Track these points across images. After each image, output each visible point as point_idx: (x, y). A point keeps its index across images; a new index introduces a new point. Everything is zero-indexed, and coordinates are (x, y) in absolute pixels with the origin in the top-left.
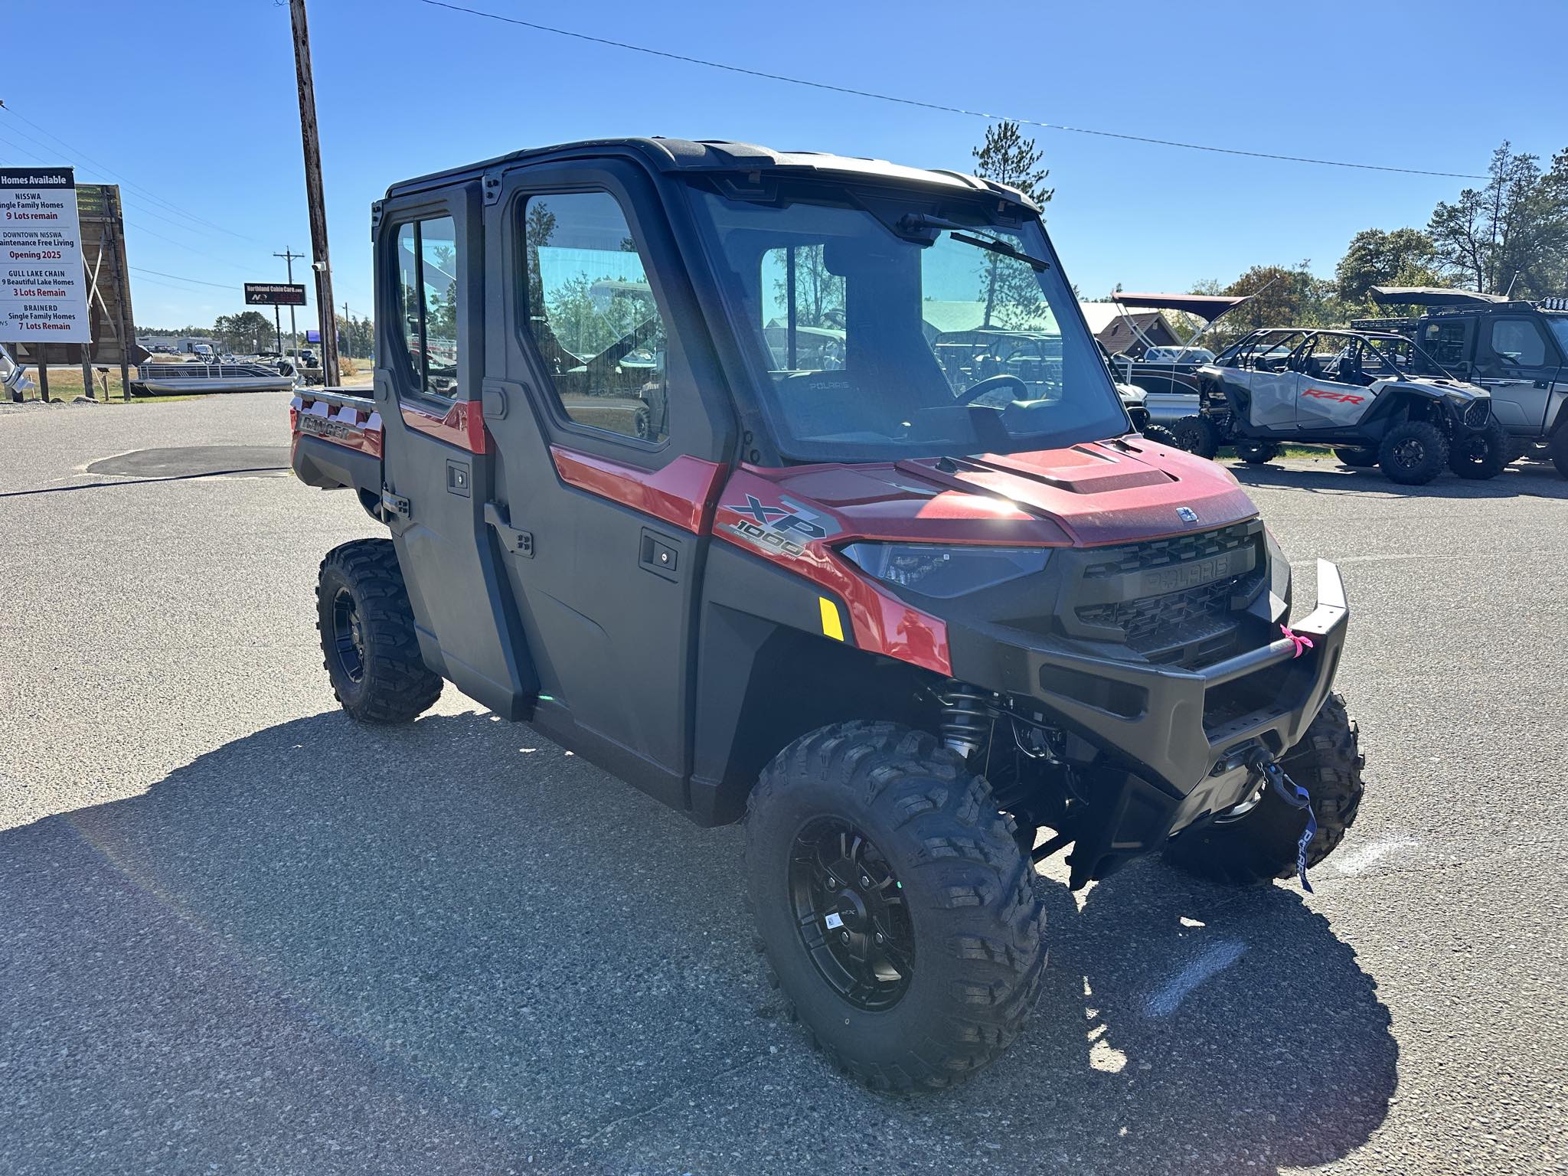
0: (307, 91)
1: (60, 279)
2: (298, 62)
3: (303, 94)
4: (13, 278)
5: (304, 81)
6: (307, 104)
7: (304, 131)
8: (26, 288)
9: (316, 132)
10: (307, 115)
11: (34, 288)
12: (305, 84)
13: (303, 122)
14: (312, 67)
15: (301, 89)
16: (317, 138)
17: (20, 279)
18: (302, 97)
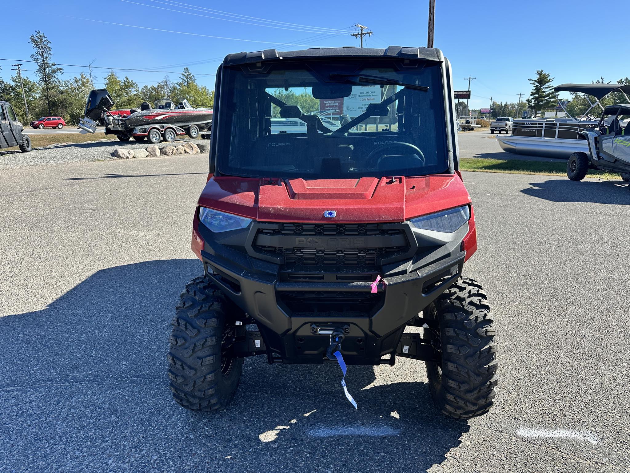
0: (432, 17)
1: (374, 94)
2: (430, 6)
3: (430, 18)
4: (361, 95)
5: (431, 13)
6: (431, 22)
7: (429, 33)
8: (364, 98)
9: (433, 33)
10: (430, 27)
11: (366, 98)
12: (431, 14)
13: (429, 29)
14: (435, 7)
15: (430, 17)
16: (433, 35)
17: (363, 95)
18: (430, 20)
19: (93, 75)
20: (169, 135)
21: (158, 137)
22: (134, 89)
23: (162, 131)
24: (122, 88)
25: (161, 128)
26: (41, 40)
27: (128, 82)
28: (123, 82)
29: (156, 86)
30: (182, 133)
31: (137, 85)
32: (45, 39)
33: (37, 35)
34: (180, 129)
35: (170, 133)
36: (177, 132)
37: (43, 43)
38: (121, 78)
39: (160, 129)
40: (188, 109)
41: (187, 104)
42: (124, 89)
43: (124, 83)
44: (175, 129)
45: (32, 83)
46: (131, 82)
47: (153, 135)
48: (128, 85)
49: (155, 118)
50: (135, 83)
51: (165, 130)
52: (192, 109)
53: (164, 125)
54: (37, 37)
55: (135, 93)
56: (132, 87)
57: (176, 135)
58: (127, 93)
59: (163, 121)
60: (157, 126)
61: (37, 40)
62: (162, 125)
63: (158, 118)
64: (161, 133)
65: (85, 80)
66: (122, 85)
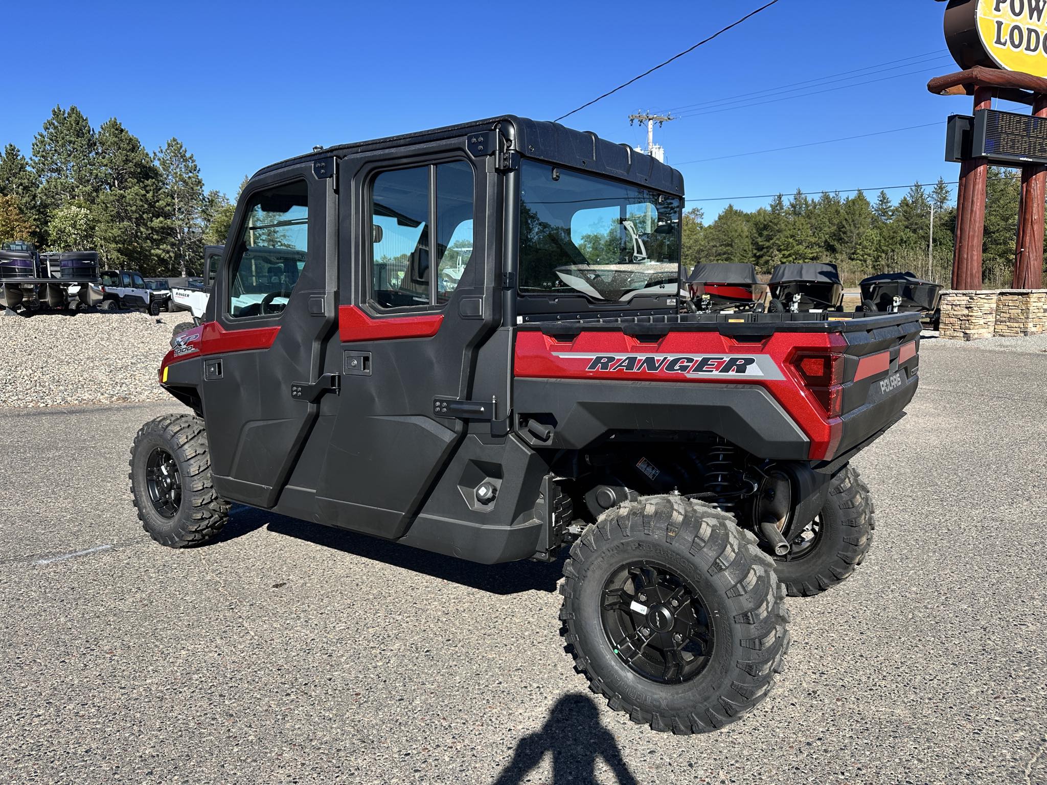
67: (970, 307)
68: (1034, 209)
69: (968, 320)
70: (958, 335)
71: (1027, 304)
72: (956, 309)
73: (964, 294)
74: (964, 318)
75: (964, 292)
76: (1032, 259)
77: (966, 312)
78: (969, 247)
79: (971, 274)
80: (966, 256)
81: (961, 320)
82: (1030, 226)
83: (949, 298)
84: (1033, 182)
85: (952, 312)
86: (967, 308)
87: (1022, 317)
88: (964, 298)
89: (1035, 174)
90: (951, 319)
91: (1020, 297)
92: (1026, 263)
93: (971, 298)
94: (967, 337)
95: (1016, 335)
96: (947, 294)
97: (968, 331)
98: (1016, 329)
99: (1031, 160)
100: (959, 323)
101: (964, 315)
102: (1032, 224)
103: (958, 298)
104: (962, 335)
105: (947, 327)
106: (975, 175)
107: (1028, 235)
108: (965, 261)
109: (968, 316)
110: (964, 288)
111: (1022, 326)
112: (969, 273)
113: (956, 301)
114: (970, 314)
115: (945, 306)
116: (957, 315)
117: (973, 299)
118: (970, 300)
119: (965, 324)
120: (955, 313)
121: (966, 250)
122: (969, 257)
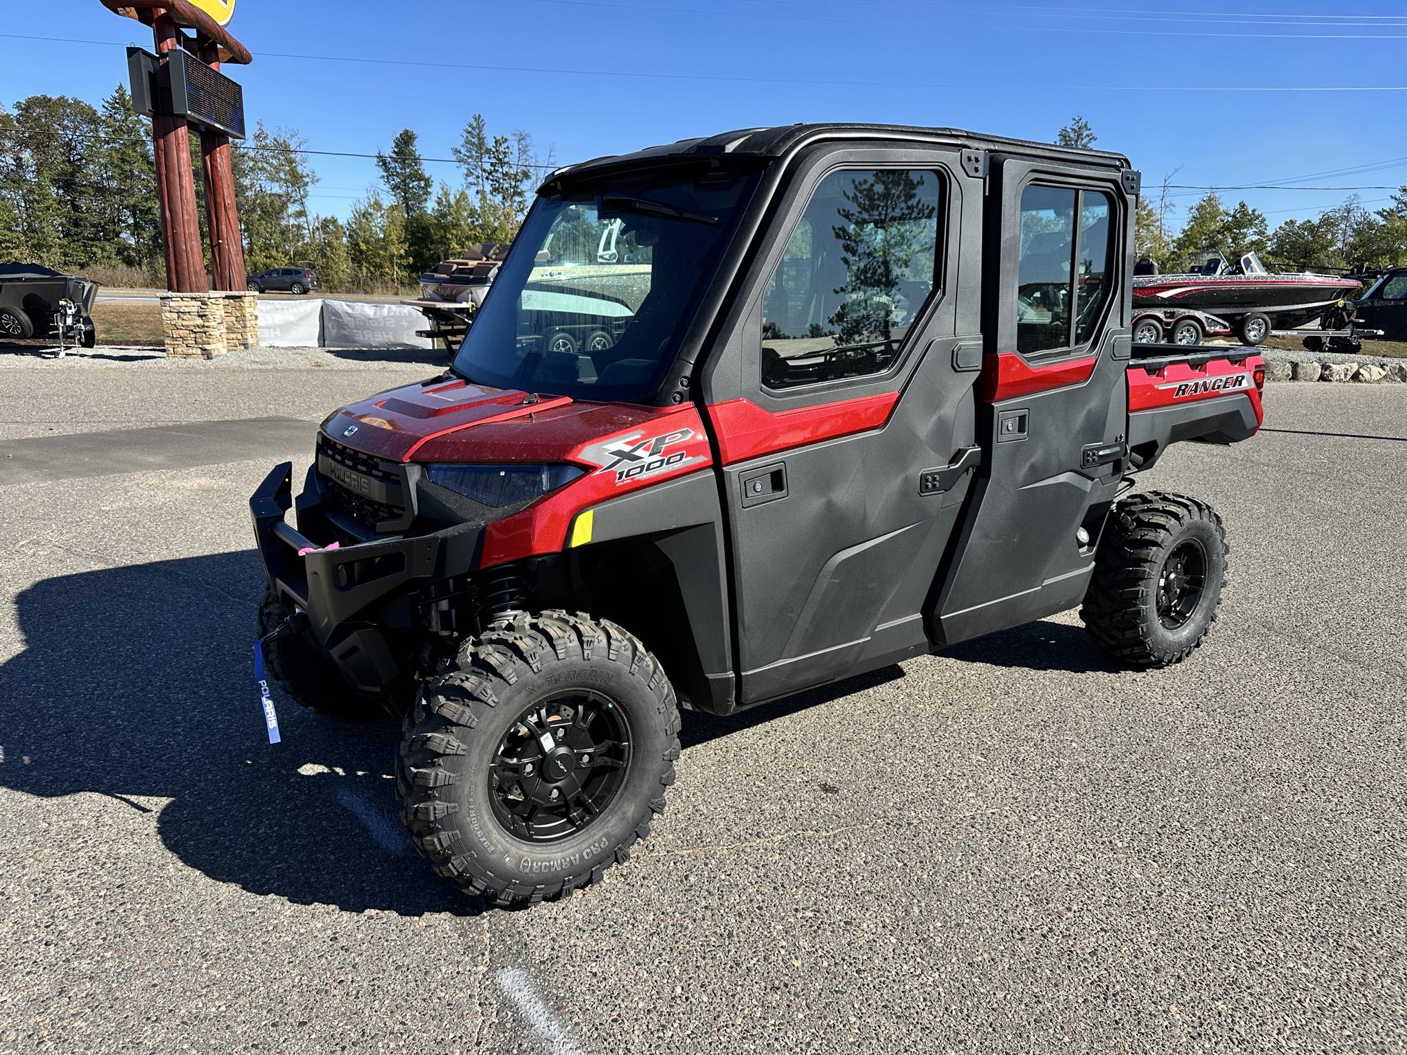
19: (1167, 200)
20: (1184, 333)
21: (1153, 338)
22: (1255, 230)
23: (1168, 324)
24: (1227, 228)
25: (1166, 317)
26: (1079, 135)
27: (1245, 214)
28: (1232, 214)
29: (1316, 221)
30: (1218, 329)
31: (1264, 220)
32: (1088, 132)
33: (1074, 127)
34: (1220, 321)
35: (1189, 331)
36: (1207, 328)
37: (1082, 139)
38: (1228, 205)
39: (1164, 320)
40: (1254, 274)
41: (1255, 264)
42: (1230, 230)
43: (1234, 216)
44: (1204, 320)
45: (1044, 222)
46: (1250, 212)
47: (1142, 332)
48: (1244, 218)
49: (1159, 295)
50: (1261, 216)
51: (1177, 322)
52: (1265, 274)
53: (1176, 310)
54: (1073, 129)
55: (1255, 238)
56: (1251, 225)
57: (1203, 336)
58: (1234, 239)
59: (1177, 302)
60: (1160, 313)
61: (1072, 135)
62: (1169, 310)
63: (1165, 295)
64: (1164, 329)
65: (1143, 213)
66: (1228, 221)
67: (205, 316)
68: (225, 190)
69: (205, 333)
70: (194, 352)
71: (241, 310)
72: (185, 317)
73: (192, 298)
74: (198, 330)
75: (193, 295)
76: (233, 253)
77: (199, 321)
78: (187, 236)
79: (195, 272)
80: (184, 247)
81: (195, 333)
82: (223, 211)
83: (172, 304)
84: (218, 155)
85: (180, 322)
86: (199, 316)
87: (239, 326)
88: (194, 303)
89: (219, 146)
90: (181, 331)
91: (231, 301)
92: (227, 258)
93: (204, 303)
94: (207, 355)
95: (234, 348)
96: (168, 298)
97: (207, 347)
98: (234, 341)
99: (222, 128)
100: (192, 336)
101: (198, 326)
102: (225, 210)
103: (185, 303)
104: (199, 351)
105: (176, 342)
106: (177, 138)
107: (224, 223)
108: (184, 254)
109: (203, 326)
110: (189, 289)
111: (241, 338)
112: (192, 269)
113: (183, 308)
114: (206, 324)
115: (168, 314)
116: (187, 326)
117: (207, 305)
118: (203, 306)
119: (201, 338)
120: (185, 323)
121: (183, 239)
122: (189, 249)
